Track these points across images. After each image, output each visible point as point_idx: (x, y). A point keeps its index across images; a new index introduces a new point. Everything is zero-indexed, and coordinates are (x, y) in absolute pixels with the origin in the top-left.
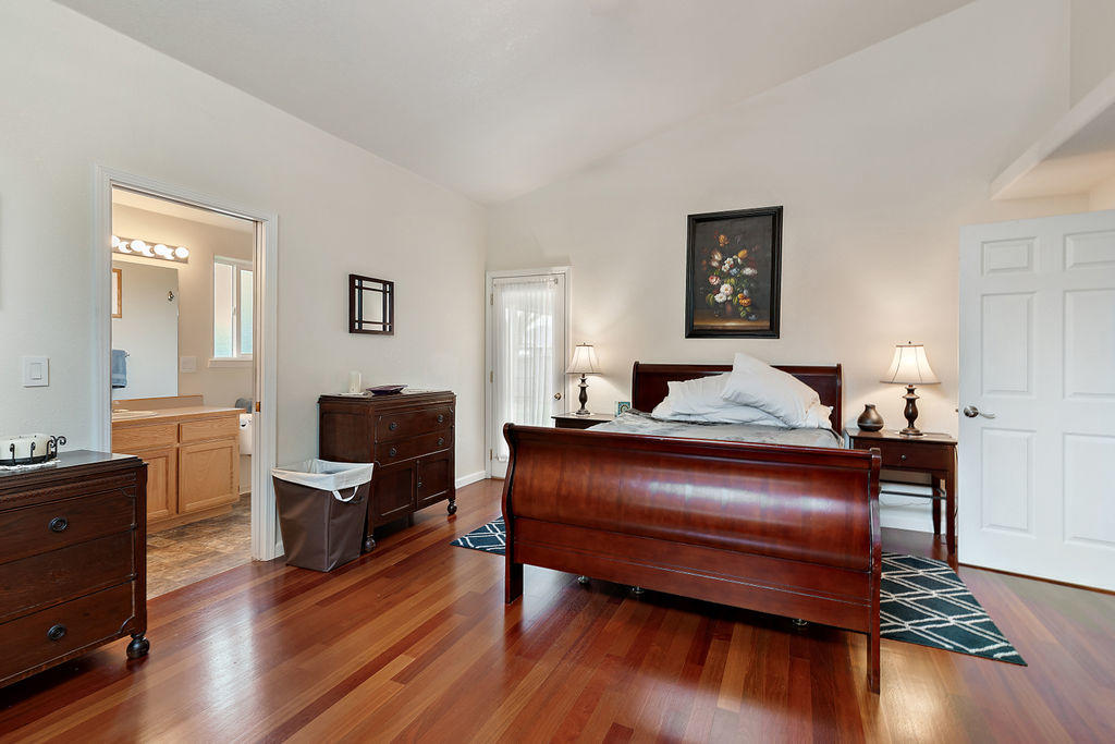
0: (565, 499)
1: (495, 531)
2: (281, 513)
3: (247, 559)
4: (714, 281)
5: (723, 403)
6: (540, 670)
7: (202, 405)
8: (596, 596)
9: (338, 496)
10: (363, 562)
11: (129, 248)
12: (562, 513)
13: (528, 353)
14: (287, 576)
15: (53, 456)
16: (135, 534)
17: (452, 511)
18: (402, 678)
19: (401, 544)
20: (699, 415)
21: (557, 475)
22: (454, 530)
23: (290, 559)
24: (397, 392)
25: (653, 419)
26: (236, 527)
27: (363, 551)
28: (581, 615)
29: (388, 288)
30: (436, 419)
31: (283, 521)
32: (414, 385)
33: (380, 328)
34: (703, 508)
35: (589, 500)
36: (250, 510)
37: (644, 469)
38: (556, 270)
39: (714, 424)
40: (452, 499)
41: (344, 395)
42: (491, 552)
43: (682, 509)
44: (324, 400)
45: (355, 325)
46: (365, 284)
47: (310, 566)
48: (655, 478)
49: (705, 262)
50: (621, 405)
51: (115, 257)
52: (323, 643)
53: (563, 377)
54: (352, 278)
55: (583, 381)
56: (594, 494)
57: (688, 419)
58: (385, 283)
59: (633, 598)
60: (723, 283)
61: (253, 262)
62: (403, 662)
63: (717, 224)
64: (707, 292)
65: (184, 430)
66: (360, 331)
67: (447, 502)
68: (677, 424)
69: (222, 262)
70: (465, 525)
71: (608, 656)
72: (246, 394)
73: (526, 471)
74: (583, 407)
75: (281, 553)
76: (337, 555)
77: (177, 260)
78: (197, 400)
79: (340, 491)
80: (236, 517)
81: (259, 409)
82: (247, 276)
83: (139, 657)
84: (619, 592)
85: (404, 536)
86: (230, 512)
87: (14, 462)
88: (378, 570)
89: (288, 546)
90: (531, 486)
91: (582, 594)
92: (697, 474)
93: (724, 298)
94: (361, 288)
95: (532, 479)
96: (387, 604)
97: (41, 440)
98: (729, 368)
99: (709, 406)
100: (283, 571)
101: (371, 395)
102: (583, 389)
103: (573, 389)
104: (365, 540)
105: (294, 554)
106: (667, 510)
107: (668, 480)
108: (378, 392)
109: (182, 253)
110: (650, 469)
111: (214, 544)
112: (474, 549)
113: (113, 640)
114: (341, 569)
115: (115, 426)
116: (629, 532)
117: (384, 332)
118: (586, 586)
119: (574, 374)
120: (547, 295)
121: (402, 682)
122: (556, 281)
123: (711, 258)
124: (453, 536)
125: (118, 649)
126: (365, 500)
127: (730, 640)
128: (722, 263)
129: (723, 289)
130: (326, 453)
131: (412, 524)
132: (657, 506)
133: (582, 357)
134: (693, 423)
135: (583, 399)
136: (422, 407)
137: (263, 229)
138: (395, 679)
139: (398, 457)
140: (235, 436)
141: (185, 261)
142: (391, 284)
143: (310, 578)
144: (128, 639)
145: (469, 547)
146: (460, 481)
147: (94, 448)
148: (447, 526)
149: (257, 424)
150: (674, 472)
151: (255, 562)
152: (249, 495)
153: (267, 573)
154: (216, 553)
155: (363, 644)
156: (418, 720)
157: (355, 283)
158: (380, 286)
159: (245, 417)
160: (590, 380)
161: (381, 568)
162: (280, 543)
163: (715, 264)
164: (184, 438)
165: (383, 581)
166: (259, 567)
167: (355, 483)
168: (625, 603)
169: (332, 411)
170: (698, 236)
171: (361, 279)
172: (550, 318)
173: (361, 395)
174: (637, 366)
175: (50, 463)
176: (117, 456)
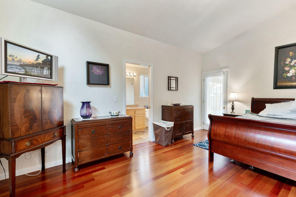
0: (227, 137)
1: (205, 143)
2: (154, 131)
3: (148, 140)
4: (287, 69)
5: (289, 112)
6: (219, 182)
7: (138, 107)
8: (237, 166)
9: (166, 129)
10: (172, 145)
11: (130, 75)
12: (226, 140)
13: (215, 95)
14: (156, 145)
15: (118, 115)
16: (131, 131)
17: (193, 137)
18: (183, 173)
19: (180, 143)
20: (279, 115)
21: (224, 130)
22: (193, 141)
23: (157, 142)
24: (179, 105)
25: (259, 116)
26: (145, 134)
27: (172, 143)
28: (232, 170)
29: (177, 79)
30: (189, 112)
31: (155, 133)
32: (183, 104)
33: (175, 89)
34: (279, 146)
35: (235, 138)
36: (148, 130)
37: (255, 130)
38: (224, 70)
39: (285, 119)
40: (193, 134)
41: (167, 105)
42: (204, 148)
43: (270, 145)
44: (163, 106)
45: (169, 89)
46: (172, 78)
47: (160, 144)
48: (259, 133)
49: (282, 62)
50: (247, 111)
51: (127, 77)
52: (165, 161)
53: (226, 102)
54: (169, 77)
55: (233, 103)
56: (237, 136)
57: (274, 117)
58: (176, 78)
59: (251, 170)
60: (291, 69)
61: (149, 75)
62: (182, 170)
63: (288, 48)
64: (283, 73)
65: (136, 112)
66: (171, 90)
67: (191, 134)
68: (269, 118)
69: (141, 75)
70: (196, 141)
71: (241, 183)
72: (147, 105)
73: (215, 128)
74: (233, 111)
75: (155, 140)
76: (166, 143)
77: (134, 76)
78: (137, 106)
79: (167, 128)
80: (145, 131)
81: (150, 108)
82: (146, 78)
83: (131, 156)
84: (245, 167)
85: (181, 141)
86: (143, 130)
87: (114, 116)
88: (175, 148)
89: (156, 139)
90: (216, 132)
91: (233, 165)
92: (276, 134)
93: (291, 75)
94: (170, 79)
95: (217, 130)
96: (178, 156)
97: (117, 112)
98: (294, 100)
99: (283, 113)
100: (155, 144)
101: (173, 105)
102: (233, 106)
103: (229, 106)
104: (172, 140)
105: (157, 141)
106: (263, 144)
107: (264, 134)
108: (175, 105)
109: (135, 74)
110: (257, 130)
111: (141, 136)
112: (199, 147)
113: (128, 151)
114: (167, 146)
115: (127, 110)
116: (249, 149)
117: (176, 90)
118: (234, 163)
119: (230, 101)
120: (221, 78)
121: (183, 174)
122: (224, 73)
123: (285, 61)
124: (193, 143)
125: (128, 153)
126: (172, 130)
127: (290, 191)
128: (291, 62)
129: (291, 71)
130: (164, 119)
131: (182, 138)
132: (260, 143)
133: (232, 96)
134: (276, 118)
135: (233, 109)
136: (185, 109)
137: (151, 68)
138: (181, 173)
139: (179, 121)
140: (144, 114)
141: (135, 76)
142: (177, 78)
143: (161, 147)
144: (130, 152)
145: (198, 146)
146: (195, 129)
147: (124, 114)
148: (191, 140)
149: (150, 111)
150: (267, 132)
151: (149, 141)
152: (148, 127)
153: (151, 144)
154: (142, 138)
155: (173, 163)
156: (187, 183)
157: (169, 78)
158: (175, 79)
159: (146, 110)
160: (235, 103)
161: (176, 147)
162: (154, 138)
163: (287, 63)
164: (136, 113)
165: (177, 151)
166: (150, 142)
167: (170, 126)
168: (247, 170)
169: (165, 109)
170: (279, 54)
171: (171, 77)
172: (222, 85)
173: (171, 105)
174: (253, 99)
175: (118, 116)
176: (127, 116)
